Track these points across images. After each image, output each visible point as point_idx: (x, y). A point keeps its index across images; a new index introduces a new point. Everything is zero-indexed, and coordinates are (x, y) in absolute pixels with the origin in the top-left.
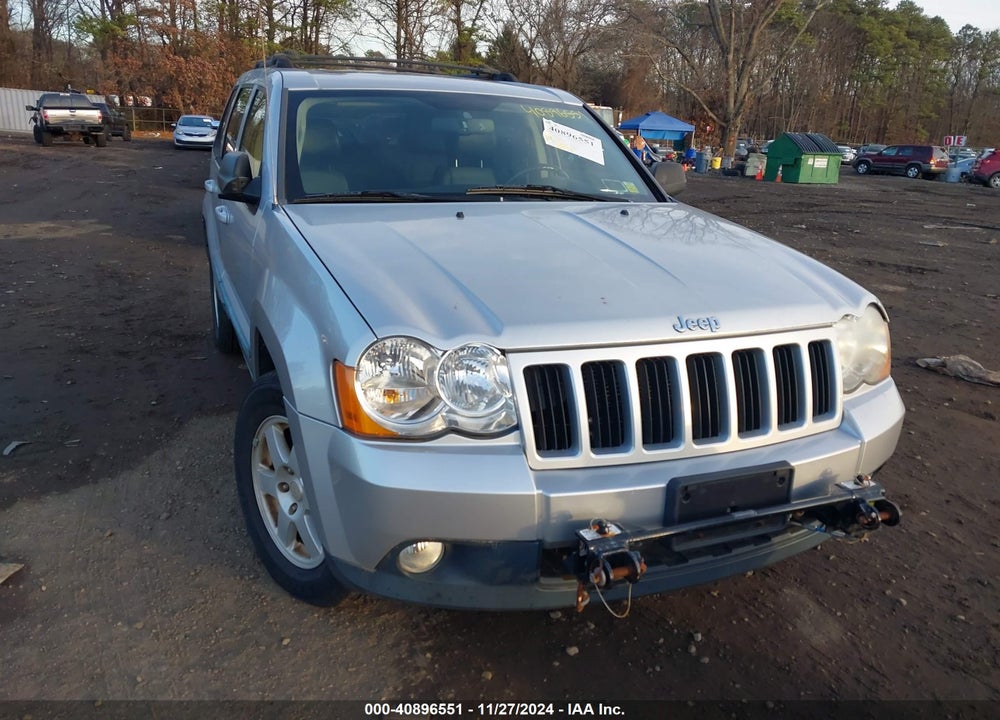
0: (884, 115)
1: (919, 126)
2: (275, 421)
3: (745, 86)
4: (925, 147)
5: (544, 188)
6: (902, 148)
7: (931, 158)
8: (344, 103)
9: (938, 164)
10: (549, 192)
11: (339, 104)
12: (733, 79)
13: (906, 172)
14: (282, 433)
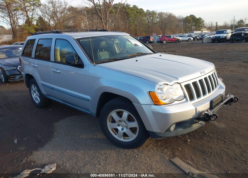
0: (135, 30)
1: (143, 32)
2: (115, 111)
3: (108, 26)
4: (148, 37)
5: (140, 53)
6: (144, 37)
7: (150, 39)
8: (85, 40)
9: (152, 40)
10: (140, 54)
11: (84, 41)
12: (104, 25)
13: (146, 42)
14: (116, 113)
